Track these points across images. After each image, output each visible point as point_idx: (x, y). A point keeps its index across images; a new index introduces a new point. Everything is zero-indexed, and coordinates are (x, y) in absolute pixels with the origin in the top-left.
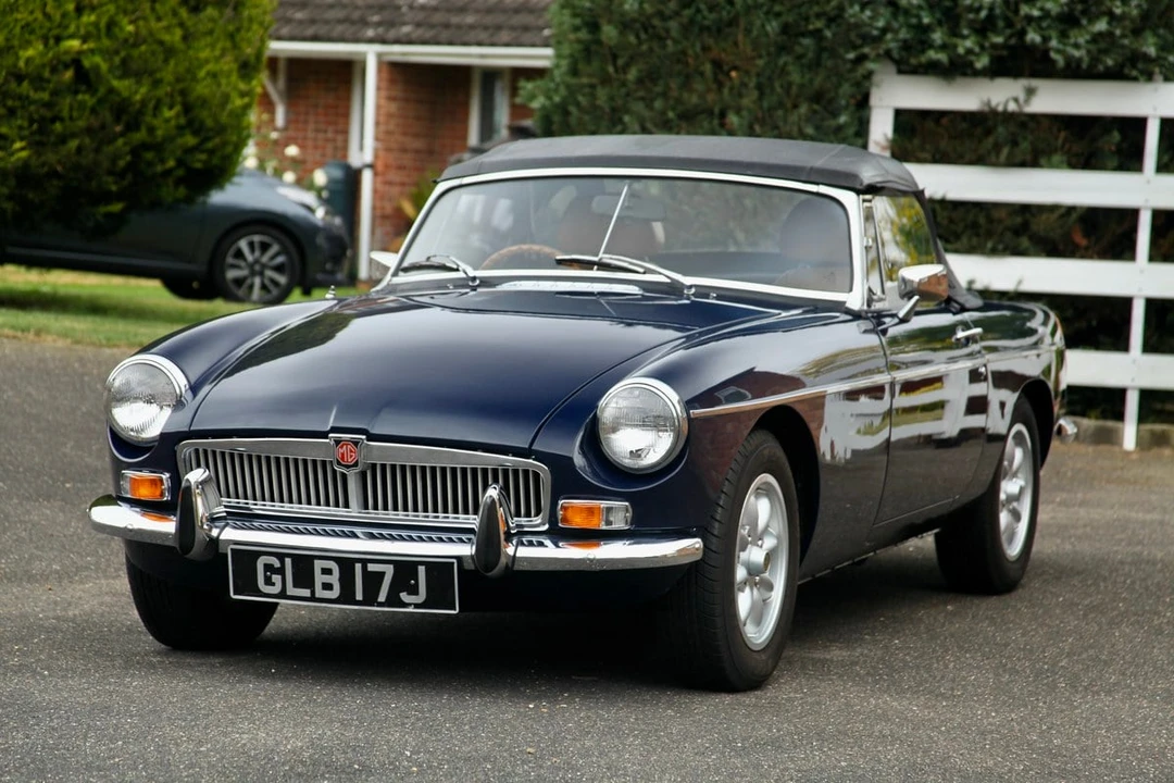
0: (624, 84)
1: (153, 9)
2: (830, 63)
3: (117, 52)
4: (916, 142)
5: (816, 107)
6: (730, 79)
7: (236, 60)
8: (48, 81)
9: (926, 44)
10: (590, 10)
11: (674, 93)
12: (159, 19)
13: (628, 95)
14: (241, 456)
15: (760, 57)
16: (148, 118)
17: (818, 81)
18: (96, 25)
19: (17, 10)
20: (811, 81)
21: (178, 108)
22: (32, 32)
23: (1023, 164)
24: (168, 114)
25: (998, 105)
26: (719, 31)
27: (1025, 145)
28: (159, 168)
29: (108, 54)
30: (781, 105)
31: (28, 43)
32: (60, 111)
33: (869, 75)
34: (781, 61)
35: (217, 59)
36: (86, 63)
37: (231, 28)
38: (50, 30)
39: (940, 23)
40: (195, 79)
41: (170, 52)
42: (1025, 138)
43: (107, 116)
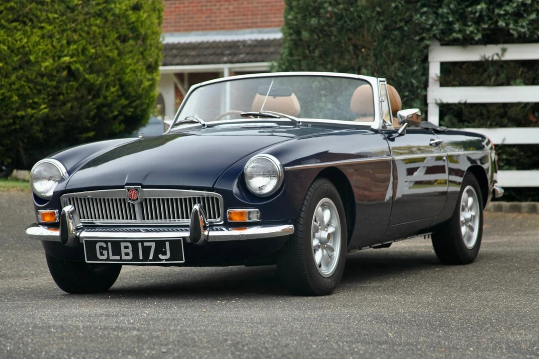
0: (313, 58)
1: (103, 42)
2: (408, 42)
3: (87, 62)
4: (451, 77)
5: (402, 63)
6: (362, 52)
7: (145, 64)
8: (56, 76)
9: (452, 31)
10: (296, 25)
11: (337, 61)
12: (107, 46)
13: (315, 63)
14: (88, 199)
15: (375, 41)
16: (104, 92)
17: (402, 51)
18: (77, 50)
19: (40, 45)
20: (399, 51)
21: (117, 87)
22: (47, 54)
23: (502, 84)
24: (113, 89)
25: (489, 57)
26: (355, 30)
27: (503, 76)
28: (111, 115)
29: (83, 63)
30: (386, 63)
31: (46, 59)
32: (62, 90)
33: (427, 47)
34: (385, 43)
35: (135, 64)
36: (73, 67)
37: (141, 49)
38: (55, 53)
39: (458, 20)
40: (125, 73)
41: (112, 61)
42: (503, 72)
43: (84, 92)
